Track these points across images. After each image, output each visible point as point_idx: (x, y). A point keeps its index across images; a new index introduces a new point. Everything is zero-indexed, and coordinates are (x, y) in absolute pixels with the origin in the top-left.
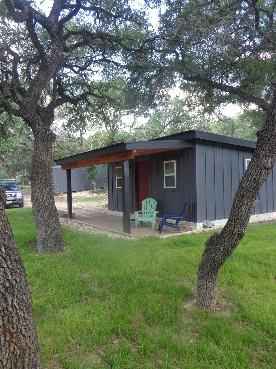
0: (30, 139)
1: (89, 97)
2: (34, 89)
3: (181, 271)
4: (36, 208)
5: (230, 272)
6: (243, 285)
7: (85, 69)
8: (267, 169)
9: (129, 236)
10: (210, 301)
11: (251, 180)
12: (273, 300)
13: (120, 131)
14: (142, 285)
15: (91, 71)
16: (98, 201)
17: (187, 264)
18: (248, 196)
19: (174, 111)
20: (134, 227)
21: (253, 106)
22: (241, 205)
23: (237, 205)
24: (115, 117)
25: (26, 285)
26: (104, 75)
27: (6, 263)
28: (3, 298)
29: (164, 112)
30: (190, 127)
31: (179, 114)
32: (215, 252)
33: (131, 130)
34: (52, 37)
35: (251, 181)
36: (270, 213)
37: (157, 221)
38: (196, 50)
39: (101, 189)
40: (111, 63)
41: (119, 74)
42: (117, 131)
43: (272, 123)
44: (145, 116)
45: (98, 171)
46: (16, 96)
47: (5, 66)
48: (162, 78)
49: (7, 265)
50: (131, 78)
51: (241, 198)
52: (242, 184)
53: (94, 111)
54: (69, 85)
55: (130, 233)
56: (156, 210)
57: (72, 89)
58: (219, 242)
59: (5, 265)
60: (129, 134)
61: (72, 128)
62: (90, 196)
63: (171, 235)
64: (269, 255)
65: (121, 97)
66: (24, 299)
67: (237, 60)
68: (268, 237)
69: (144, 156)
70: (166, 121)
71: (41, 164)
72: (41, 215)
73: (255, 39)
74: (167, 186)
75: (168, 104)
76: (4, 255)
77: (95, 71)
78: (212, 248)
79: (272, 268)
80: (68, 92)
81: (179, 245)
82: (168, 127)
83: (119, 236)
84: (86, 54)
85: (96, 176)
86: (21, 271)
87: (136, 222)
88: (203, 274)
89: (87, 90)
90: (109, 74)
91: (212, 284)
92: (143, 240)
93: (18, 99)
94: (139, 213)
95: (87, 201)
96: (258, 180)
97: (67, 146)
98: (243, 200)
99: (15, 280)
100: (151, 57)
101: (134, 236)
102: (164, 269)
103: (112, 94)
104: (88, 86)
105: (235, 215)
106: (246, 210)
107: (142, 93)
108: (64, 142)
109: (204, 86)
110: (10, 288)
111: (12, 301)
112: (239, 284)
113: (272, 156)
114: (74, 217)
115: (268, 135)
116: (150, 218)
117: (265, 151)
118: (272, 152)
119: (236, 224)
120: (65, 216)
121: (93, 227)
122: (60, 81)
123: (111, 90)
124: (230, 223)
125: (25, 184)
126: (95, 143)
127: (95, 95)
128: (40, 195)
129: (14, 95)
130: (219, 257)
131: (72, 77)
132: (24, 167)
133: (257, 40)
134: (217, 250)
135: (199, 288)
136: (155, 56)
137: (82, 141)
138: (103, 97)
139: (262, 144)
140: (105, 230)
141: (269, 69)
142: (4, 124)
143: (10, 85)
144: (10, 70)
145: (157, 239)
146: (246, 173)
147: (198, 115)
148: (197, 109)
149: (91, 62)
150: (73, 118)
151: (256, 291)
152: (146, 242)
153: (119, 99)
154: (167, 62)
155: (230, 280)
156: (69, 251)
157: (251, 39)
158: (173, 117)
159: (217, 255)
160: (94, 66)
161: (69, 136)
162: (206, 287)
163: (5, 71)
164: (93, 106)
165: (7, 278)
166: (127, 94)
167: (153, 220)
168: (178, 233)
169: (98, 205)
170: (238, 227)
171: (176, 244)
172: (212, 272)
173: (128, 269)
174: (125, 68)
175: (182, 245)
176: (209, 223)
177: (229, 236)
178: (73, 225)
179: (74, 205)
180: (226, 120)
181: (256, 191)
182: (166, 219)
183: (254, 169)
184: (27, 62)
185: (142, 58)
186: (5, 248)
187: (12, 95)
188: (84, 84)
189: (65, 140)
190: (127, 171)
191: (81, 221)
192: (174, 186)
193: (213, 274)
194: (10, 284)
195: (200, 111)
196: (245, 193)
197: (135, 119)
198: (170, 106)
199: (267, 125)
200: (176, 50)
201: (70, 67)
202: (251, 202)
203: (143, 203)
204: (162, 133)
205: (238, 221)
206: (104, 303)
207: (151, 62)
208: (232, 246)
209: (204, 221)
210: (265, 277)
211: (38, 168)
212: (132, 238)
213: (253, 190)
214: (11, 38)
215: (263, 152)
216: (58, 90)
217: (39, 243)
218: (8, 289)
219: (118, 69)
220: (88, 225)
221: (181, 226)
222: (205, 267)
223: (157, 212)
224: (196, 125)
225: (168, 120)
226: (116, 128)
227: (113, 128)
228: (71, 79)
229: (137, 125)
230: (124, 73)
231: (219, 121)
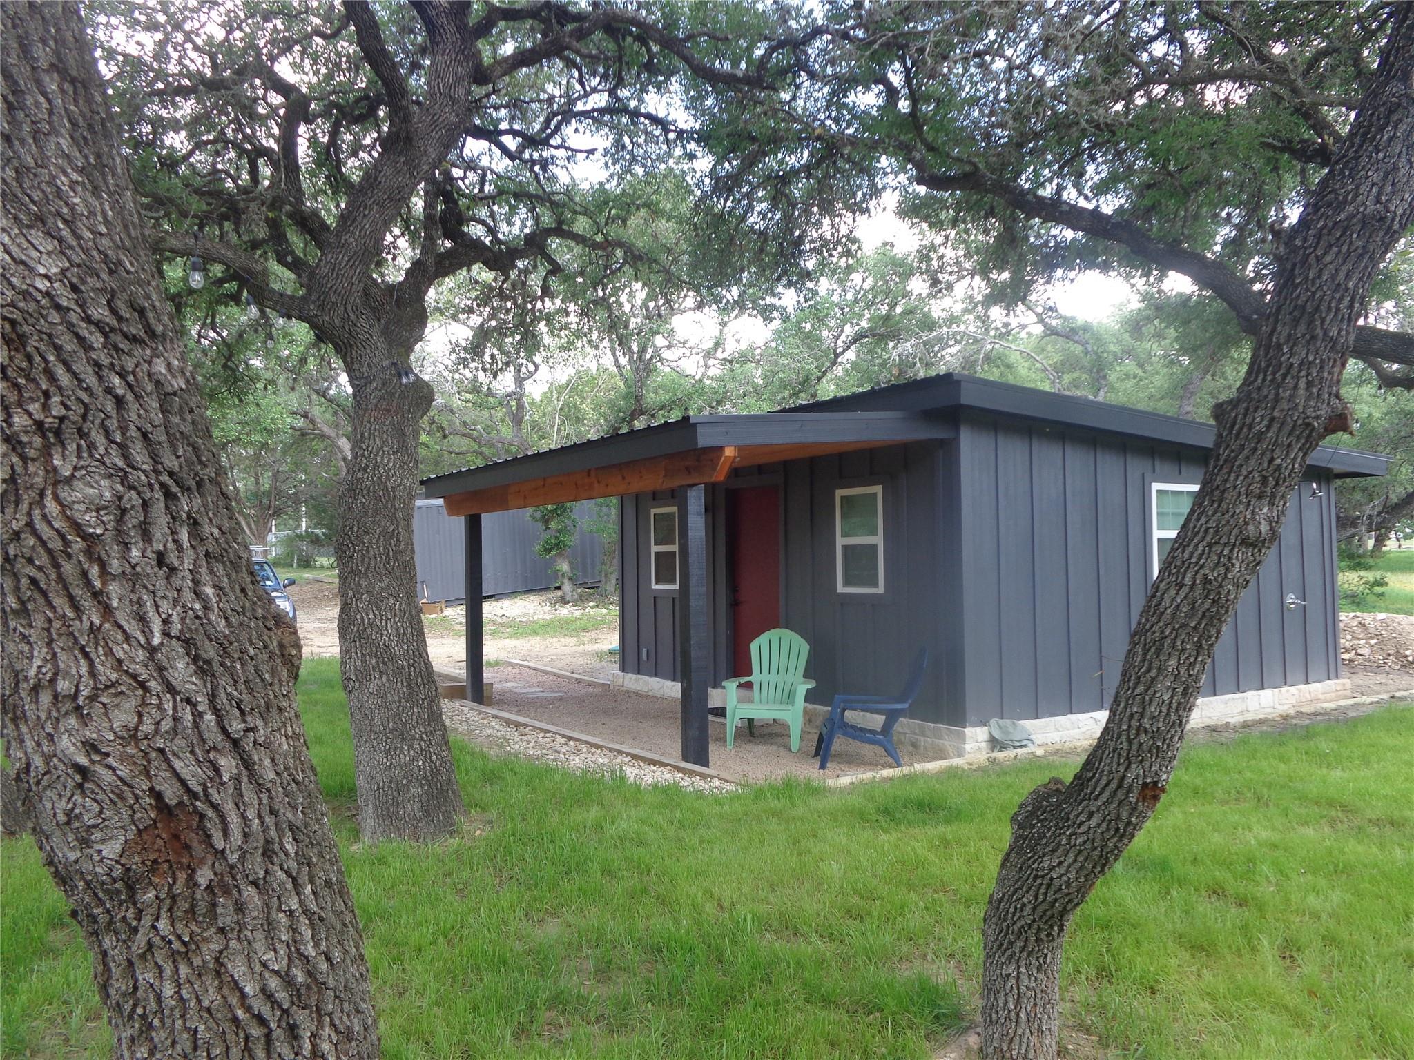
0: (324, 397)
1: (554, 243)
2: (359, 219)
3: (914, 921)
4: (355, 667)
5: (1105, 926)
6: (1156, 981)
7: (545, 142)
8: (1251, 545)
9: (704, 776)
10: (1034, 1040)
11: (1194, 583)
12: (1277, 1042)
13: (668, 369)
14: (765, 971)
15: (568, 149)
16: (577, 636)
17: (935, 891)
18: (1179, 643)
19: (875, 297)
20: (722, 739)
21: (1179, 284)
22: (1153, 679)
23: (1139, 678)
24: (648, 317)
25: (362, 975)
26: (614, 164)
27: (298, 894)
28: (284, 1024)
29: (835, 298)
30: (935, 356)
31: (893, 306)
32: (1053, 851)
33: (706, 366)
34: (431, 28)
35: (1192, 588)
36: (1251, 695)
37: (809, 717)
38: (963, 75)
39: (591, 589)
40: (642, 119)
41: (671, 162)
42: (656, 369)
43: (1274, 374)
44: (766, 313)
45: (579, 521)
46: (287, 240)
47: (248, 131)
48: (834, 177)
49: (301, 903)
50: (713, 173)
51: (1153, 650)
52: (1157, 599)
53: (572, 296)
54: (483, 199)
55: (706, 765)
56: (807, 675)
57: (492, 215)
58: (1068, 814)
59: (294, 904)
60: (701, 380)
61: (487, 358)
62: (548, 617)
63: (868, 775)
64: (1255, 864)
65: (677, 244)
66: (356, 1028)
67: (1117, 113)
68: (1245, 790)
69: (760, 469)
70: (842, 331)
71: (378, 499)
72: (376, 694)
73: (1187, 34)
74: (847, 583)
75: (849, 270)
76: (293, 865)
77: (581, 151)
78: (1040, 838)
79: (1269, 916)
80: (480, 227)
81: (898, 815)
82: (851, 355)
83: (665, 776)
84: (550, 88)
85: (572, 540)
86: (344, 925)
87: (728, 721)
88: (1005, 936)
89: (547, 219)
90: (633, 160)
91: (1041, 976)
92: (759, 794)
93: (292, 253)
94: (740, 686)
95: (535, 633)
96: (1221, 586)
97: (464, 423)
98: (1162, 658)
99: (328, 959)
100: (794, 98)
101: (723, 775)
102: (848, 912)
103: (642, 234)
104: (553, 203)
105: (1132, 715)
106: (1172, 697)
107: (755, 232)
108: (452, 411)
109: (992, 208)
110: (309, 987)
111: (313, 1035)
112: (1142, 977)
113: (1273, 495)
114: (490, 697)
115: (1258, 419)
116: (782, 707)
117: (1246, 477)
118: (1271, 481)
119: (1135, 747)
120: (457, 693)
121: (563, 736)
122: (448, 187)
123: (636, 220)
124: (1113, 744)
125: (299, 565)
126: (571, 414)
127: (579, 239)
128: (371, 616)
129: (277, 236)
130: (1067, 871)
131: (493, 172)
132: (297, 501)
133: (1196, 40)
134: (1059, 844)
135: (990, 989)
136: (808, 96)
137: (521, 406)
138: (608, 245)
139: (1233, 451)
140: (611, 750)
141: (1241, 148)
142: (237, 341)
143: (268, 203)
144: (264, 142)
145: (816, 791)
146: (1174, 558)
147: (965, 311)
148: (960, 288)
149: (568, 114)
150: (494, 323)
151: (1209, 1007)
152: (774, 804)
153: (669, 251)
154: (854, 117)
155: (1107, 958)
156: (478, 832)
157: (1173, 32)
158: (869, 320)
159: (1060, 863)
160: (576, 130)
161: (476, 389)
162: (1018, 989)
163: (248, 147)
164: (568, 278)
165: (298, 950)
166: (697, 235)
167: (793, 715)
168: (891, 767)
169: (580, 649)
170: (1141, 762)
171: (887, 812)
172: (1039, 930)
173: (710, 907)
174: (694, 139)
175: (911, 817)
176: (1011, 729)
177: (1106, 794)
178: (489, 731)
179: (491, 649)
180: (1074, 331)
181: (1210, 623)
182: (844, 710)
183: (1205, 543)
184: (331, 115)
185: (761, 103)
186: (294, 839)
187: (271, 237)
188: (537, 197)
189: (456, 403)
190: (697, 524)
191: (519, 713)
192: (876, 585)
193: (1043, 935)
194: (310, 974)
195: (971, 297)
196: (1167, 632)
197: (724, 324)
198: (856, 278)
199: (1251, 383)
200: (890, 75)
201: (491, 135)
202: (1192, 665)
203: (754, 646)
204: (824, 380)
205: (1142, 738)
206: (623, 1039)
207: (791, 117)
208: (1117, 830)
209: (993, 722)
210: (1244, 951)
211: (366, 513)
212: (717, 782)
213: (1199, 623)
214: (275, 30)
215: (1236, 479)
216: (444, 219)
217: (366, 800)
218: (303, 991)
219: (668, 142)
220: (546, 731)
221: (902, 738)
222: (1012, 910)
223: (810, 685)
224: (958, 347)
225: (849, 331)
226: (651, 359)
227: (640, 357)
228: (489, 177)
229: (730, 348)
230: (692, 157)
231: (1047, 335)
